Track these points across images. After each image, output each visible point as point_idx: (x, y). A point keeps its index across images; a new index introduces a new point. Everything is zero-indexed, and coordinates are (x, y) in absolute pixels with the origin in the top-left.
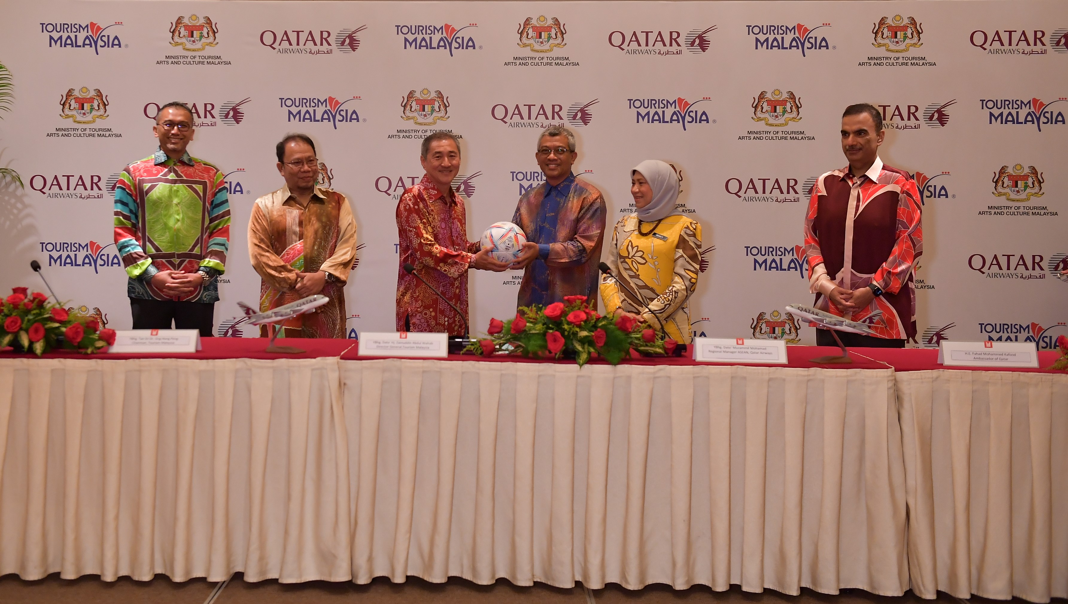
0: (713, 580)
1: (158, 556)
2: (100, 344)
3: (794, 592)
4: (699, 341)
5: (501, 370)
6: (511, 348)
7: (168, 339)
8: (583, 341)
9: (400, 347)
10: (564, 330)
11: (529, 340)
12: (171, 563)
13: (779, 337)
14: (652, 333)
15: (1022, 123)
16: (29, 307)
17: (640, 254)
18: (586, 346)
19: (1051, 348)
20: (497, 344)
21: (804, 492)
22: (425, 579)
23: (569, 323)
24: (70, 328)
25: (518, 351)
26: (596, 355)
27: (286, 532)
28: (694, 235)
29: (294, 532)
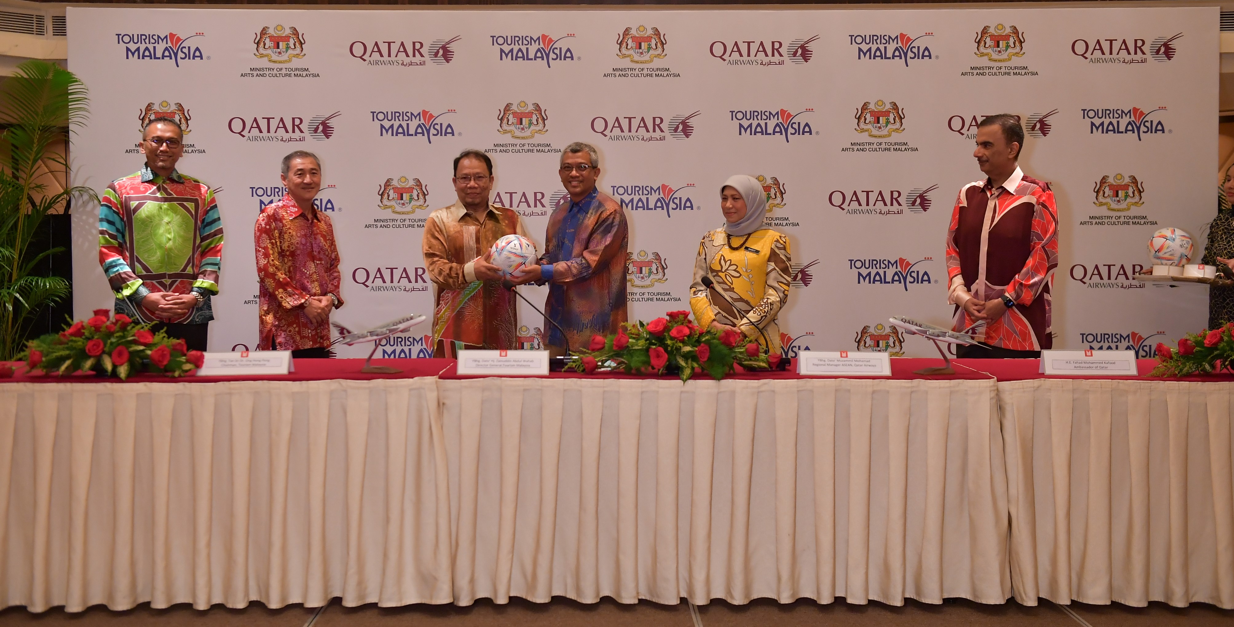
0: (818, 593)
1: (252, 583)
2: (187, 367)
3: (899, 603)
4: (803, 355)
5: (604, 387)
6: (613, 364)
7: (260, 361)
8: (687, 356)
9: (500, 366)
10: (667, 345)
11: (632, 357)
12: (265, 588)
13: (883, 351)
14: (756, 347)
15: (1122, 132)
16: (112, 330)
17: (734, 267)
18: (690, 361)
19: (1150, 357)
20: (599, 361)
21: (908, 503)
22: (529, 599)
23: (672, 339)
24: (156, 351)
25: (621, 368)
26: (699, 370)
27: (385, 556)
28: (784, 248)
29: (393, 556)
